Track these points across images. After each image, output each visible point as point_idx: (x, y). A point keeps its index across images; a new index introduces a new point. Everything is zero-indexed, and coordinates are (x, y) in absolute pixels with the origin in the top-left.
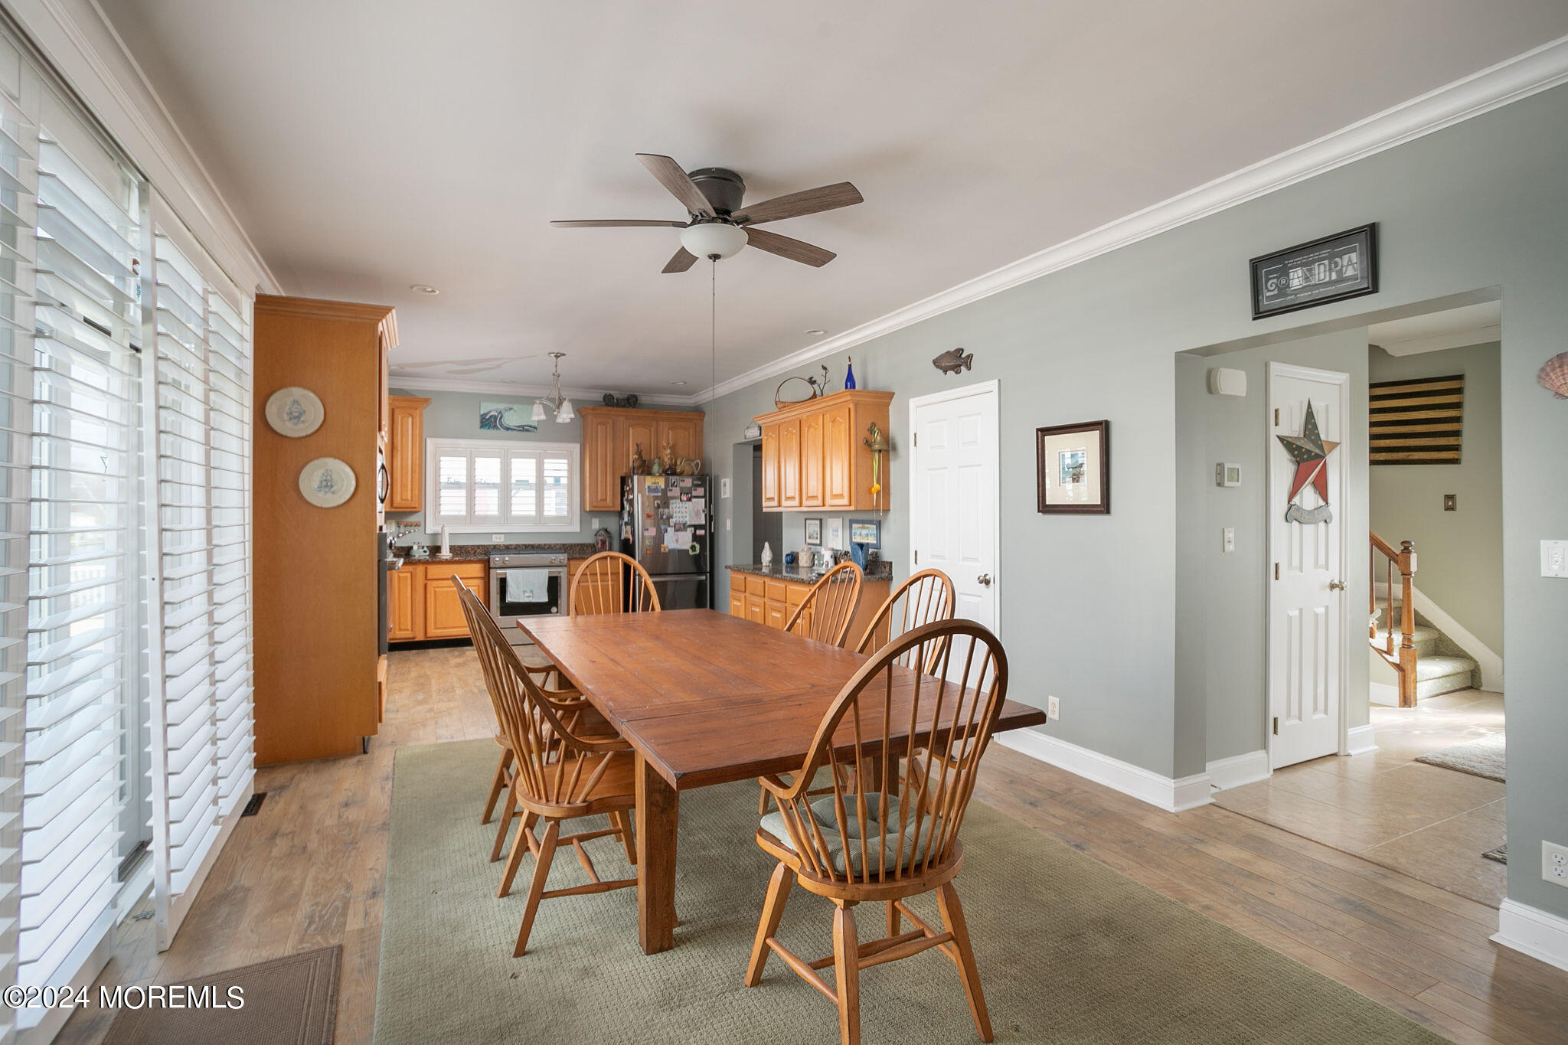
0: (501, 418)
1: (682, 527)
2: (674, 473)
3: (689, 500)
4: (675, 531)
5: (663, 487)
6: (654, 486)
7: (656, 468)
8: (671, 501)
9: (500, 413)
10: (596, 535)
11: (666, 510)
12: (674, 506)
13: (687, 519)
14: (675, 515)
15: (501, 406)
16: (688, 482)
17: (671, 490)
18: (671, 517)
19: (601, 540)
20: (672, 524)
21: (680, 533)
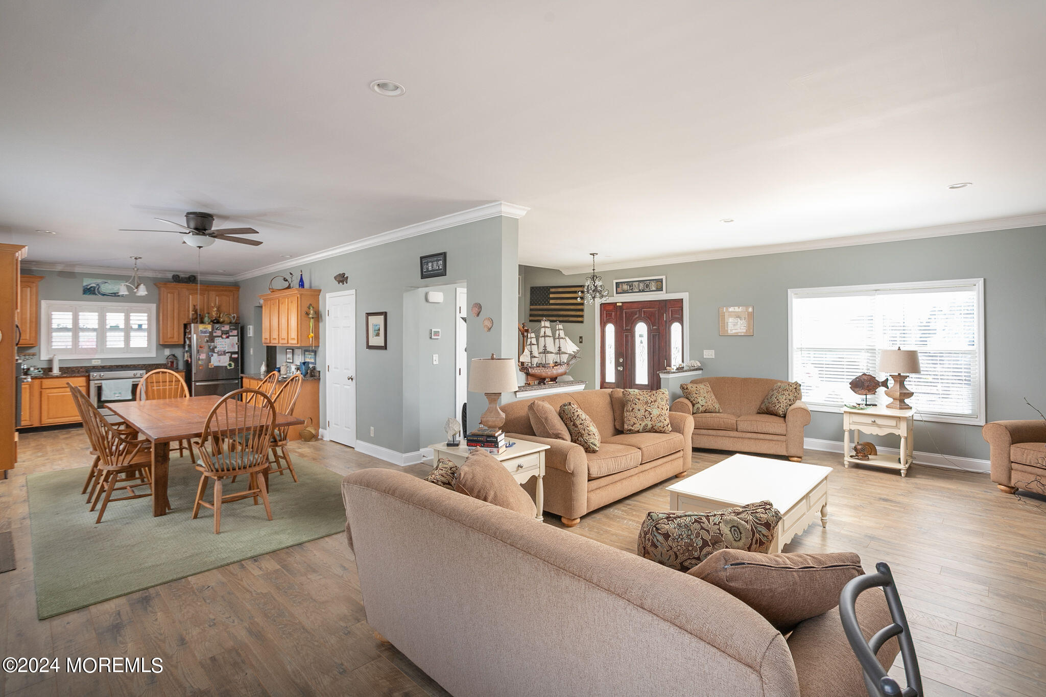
0: (98, 289)
1: (223, 353)
2: (218, 322)
3: (228, 337)
4: (218, 355)
5: (210, 330)
6: (205, 330)
7: (206, 319)
8: (216, 339)
9: (98, 285)
10: (167, 359)
11: (213, 344)
12: (217, 341)
13: (226, 349)
14: (218, 347)
15: (99, 281)
16: (227, 328)
17: (216, 332)
18: (216, 347)
19: (171, 362)
20: (216, 352)
21: (221, 357)
